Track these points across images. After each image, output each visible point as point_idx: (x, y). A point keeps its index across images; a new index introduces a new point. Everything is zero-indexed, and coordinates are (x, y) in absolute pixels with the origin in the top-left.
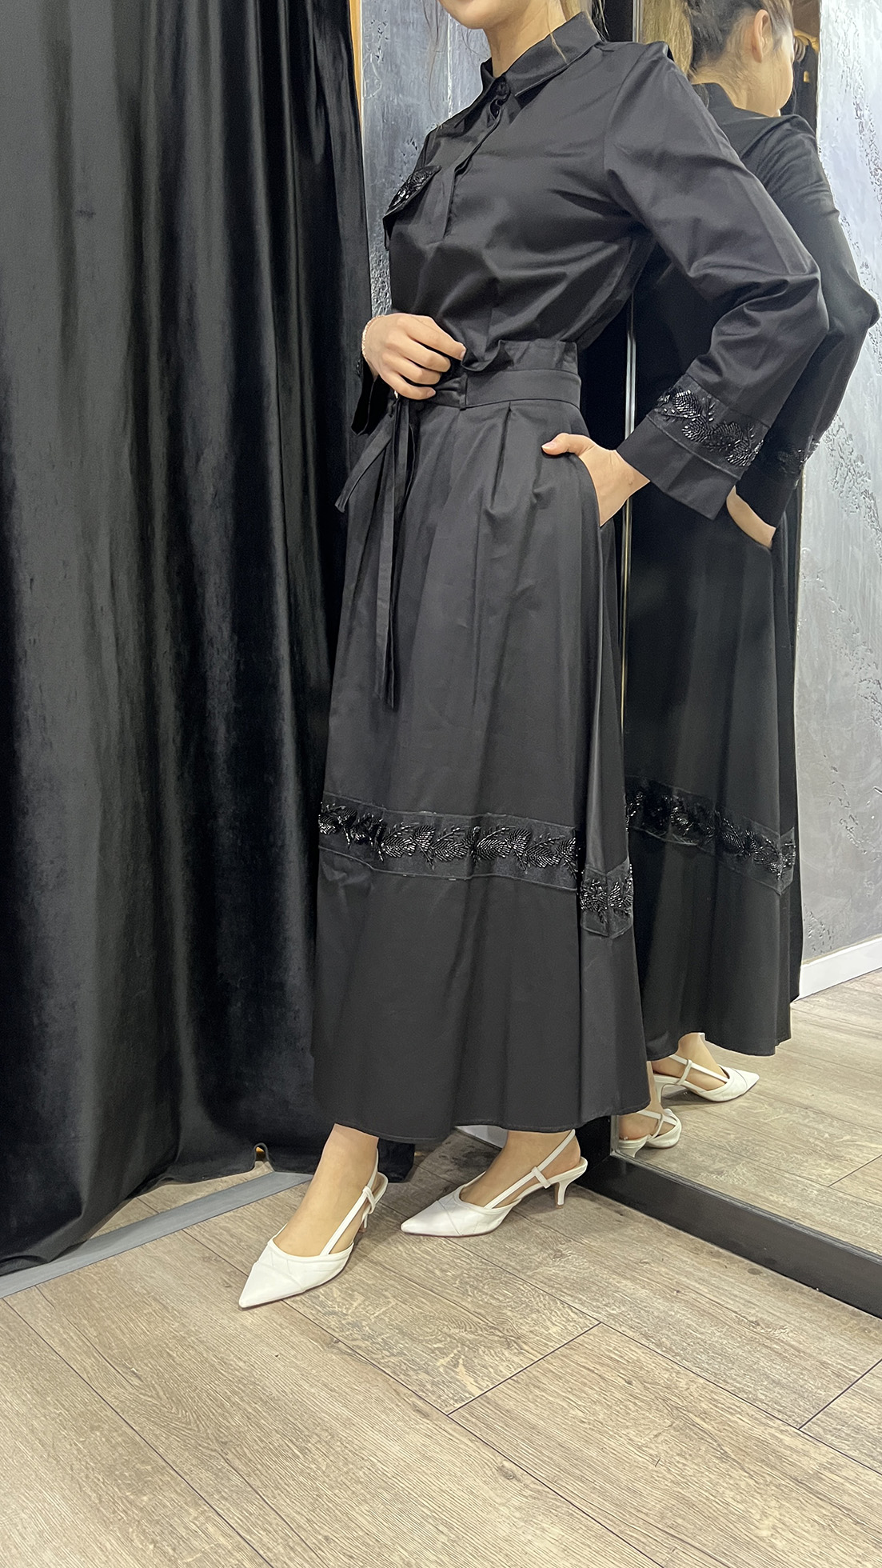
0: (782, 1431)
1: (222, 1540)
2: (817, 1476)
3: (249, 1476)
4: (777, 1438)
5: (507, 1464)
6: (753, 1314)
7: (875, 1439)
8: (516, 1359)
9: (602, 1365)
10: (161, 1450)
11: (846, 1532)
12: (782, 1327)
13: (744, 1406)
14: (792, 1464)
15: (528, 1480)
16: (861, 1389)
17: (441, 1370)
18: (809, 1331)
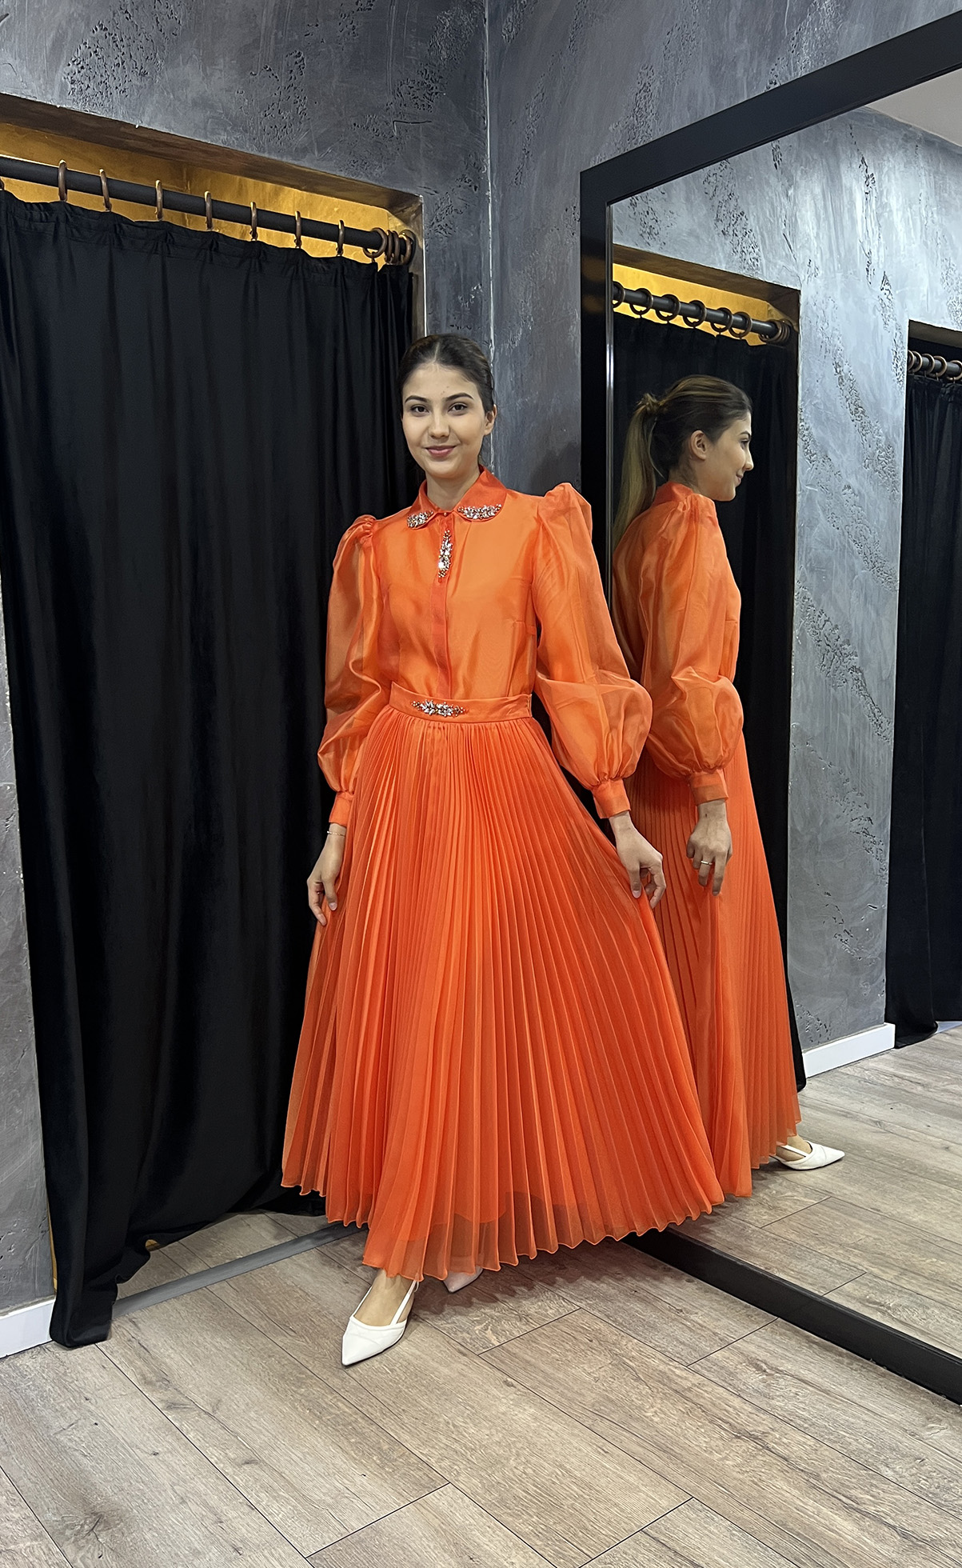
0: (676, 1368)
1: (347, 1410)
2: (689, 1390)
3: (360, 1381)
4: (672, 1371)
5: (509, 1379)
6: (680, 1305)
7: (732, 1373)
8: (524, 1327)
9: (576, 1331)
10: (310, 1368)
11: (696, 1416)
12: (696, 1313)
13: (658, 1354)
14: (676, 1383)
15: (520, 1387)
16: (733, 1347)
17: (477, 1332)
18: (714, 1316)
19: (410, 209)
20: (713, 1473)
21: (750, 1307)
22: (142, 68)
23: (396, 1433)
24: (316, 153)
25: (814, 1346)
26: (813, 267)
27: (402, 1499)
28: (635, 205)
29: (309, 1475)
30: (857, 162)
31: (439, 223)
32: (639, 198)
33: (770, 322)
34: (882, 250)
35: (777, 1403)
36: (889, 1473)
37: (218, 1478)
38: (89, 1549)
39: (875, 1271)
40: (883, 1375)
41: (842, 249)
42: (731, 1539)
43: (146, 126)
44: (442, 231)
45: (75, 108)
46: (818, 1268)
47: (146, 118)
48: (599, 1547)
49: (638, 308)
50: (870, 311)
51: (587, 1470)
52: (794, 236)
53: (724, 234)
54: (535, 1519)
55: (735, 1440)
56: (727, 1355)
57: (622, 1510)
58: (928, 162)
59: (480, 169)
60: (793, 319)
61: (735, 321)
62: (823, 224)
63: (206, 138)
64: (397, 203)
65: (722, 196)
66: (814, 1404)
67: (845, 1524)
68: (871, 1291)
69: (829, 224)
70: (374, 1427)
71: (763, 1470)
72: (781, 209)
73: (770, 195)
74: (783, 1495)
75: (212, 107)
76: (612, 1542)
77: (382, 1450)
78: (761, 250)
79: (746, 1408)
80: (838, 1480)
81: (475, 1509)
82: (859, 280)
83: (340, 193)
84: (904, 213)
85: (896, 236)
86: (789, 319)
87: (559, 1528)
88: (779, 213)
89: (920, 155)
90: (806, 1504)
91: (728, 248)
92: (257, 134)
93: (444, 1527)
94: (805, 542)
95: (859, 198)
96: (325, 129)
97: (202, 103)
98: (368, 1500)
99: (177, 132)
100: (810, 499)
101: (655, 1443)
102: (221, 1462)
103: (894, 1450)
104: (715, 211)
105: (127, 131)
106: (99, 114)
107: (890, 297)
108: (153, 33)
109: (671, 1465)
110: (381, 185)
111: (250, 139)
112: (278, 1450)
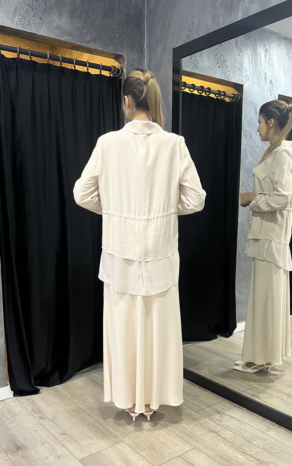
0: (193, 412)
1: (93, 420)
2: (197, 418)
6: (196, 395)
7: (210, 414)
10: (83, 409)
11: (198, 426)
12: (201, 397)
13: (188, 408)
14: (193, 417)
16: (211, 407)
18: (206, 398)
19: (121, 60)
20: (202, 441)
21: (217, 396)
22: (40, 17)
23: (108, 428)
24: (93, 42)
25: (236, 407)
26: (248, 78)
27: (108, 445)
28: (191, 58)
29: (81, 438)
30: (262, 45)
31: (130, 64)
32: (193, 56)
33: (233, 94)
34: (270, 72)
35: (223, 423)
36: (255, 443)
37: (54, 438)
38: (15, 455)
39: (257, 387)
40: (256, 416)
41: (257, 72)
42: (206, 459)
43: (42, 35)
44: (131, 66)
45: (20, 29)
46: (240, 385)
47: (41, 32)
48: (166, 460)
49: (191, 90)
50: (266, 91)
51: (164, 439)
52: (242, 68)
53: (219, 67)
54: (147, 452)
55: (209, 433)
56: (209, 409)
57: (174, 451)
58: (285, 45)
59: (143, 47)
60: (240, 93)
61: (222, 94)
62: (251, 64)
63: (59, 38)
64: (117, 57)
65: (219, 55)
66: (234, 423)
67: (241, 456)
68: (255, 393)
69: (253, 64)
70: (101, 426)
71: (217, 441)
72: (238, 60)
73: (234, 55)
74: (223, 448)
75: (61, 29)
76: (170, 459)
77: (103, 432)
78: (231, 72)
79: (214, 424)
80: (239, 444)
81: (130, 449)
82: (262, 82)
83: (101, 55)
84: (277, 61)
85: (275, 68)
86: (239, 93)
87: (154, 455)
88: (237, 61)
89: (283, 43)
90: (229, 451)
91: (221, 71)
92: (75, 37)
93: (120, 453)
94: (244, 163)
95: (263, 56)
96: (95, 35)
97: (58, 27)
98: (98, 445)
99: (51, 36)
100: (245, 150)
101: (185, 433)
102: (55, 434)
103: (258, 437)
104: (217, 60)
105: (36, 36)
106: (27, 31)
107: (272, 87)
108: (44, 6)
109: (189, 439)
110: (112, 52)
111: (72, 38)
112: (72, 431)
